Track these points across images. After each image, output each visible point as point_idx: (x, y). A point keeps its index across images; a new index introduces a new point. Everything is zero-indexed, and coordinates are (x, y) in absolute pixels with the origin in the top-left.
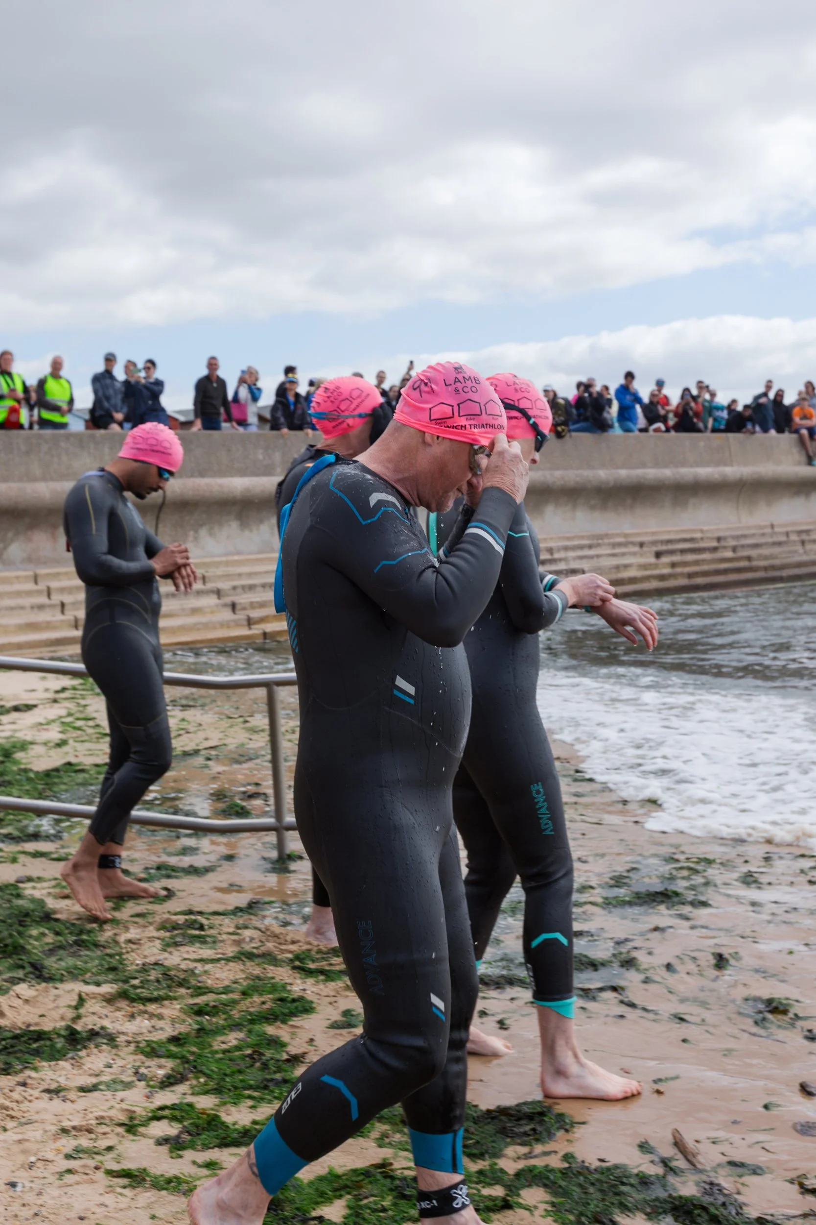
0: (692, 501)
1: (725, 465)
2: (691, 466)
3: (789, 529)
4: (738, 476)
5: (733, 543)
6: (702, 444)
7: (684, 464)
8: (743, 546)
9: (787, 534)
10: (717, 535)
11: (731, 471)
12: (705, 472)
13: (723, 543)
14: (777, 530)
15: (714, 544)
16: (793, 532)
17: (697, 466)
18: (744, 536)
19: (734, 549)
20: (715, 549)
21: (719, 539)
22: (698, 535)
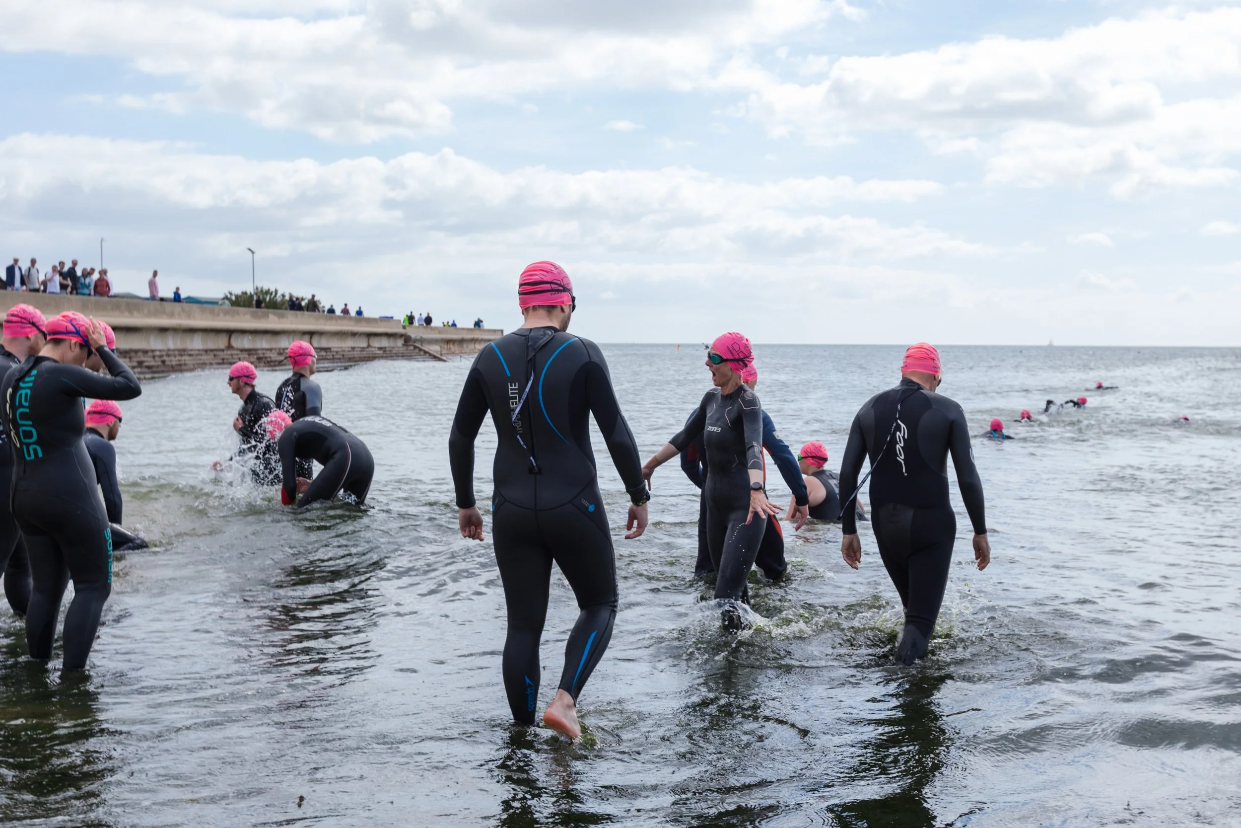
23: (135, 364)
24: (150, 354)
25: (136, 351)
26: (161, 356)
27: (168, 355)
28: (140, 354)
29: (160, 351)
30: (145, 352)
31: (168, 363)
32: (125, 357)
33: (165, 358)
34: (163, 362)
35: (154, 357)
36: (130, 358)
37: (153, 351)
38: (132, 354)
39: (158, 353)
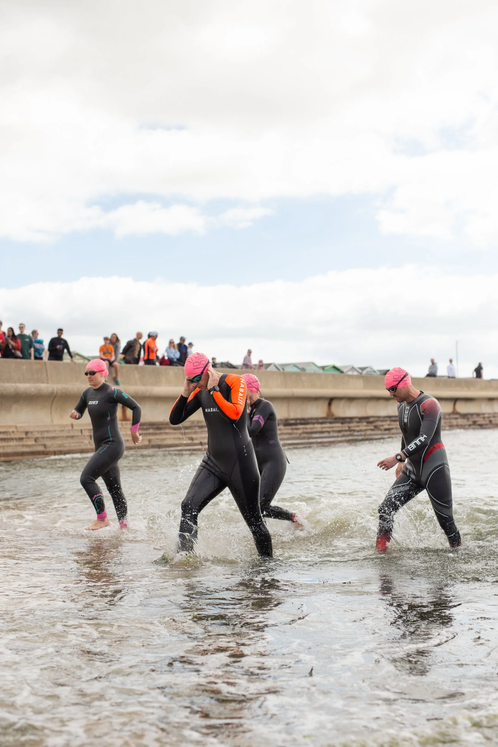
0: (15, 406)
1: (43, 382)
2: (15, 382)
3: (83, 428)
4: (50, 390)
5: (37, 435)
6: (25, 367)
7: (8, 381)
8: (43, 438)
9: (81, 431)
10: (27, 430)
11: (45, 387)
12: (24, 387)
13: (29, 435)
14: (75, 428)
15: (24, 436)
16: (85, 430)
17: (20, 382)
18: (48, 431)
19: (36, 440)
20: (21, 439)
21: (27, 433)
22: (11, 430)
23: (471, 423)
24: (482, 416)
25: (472, 415)
26: (489, 417)
27: (494, 417)
28: (475, 416)
29: (489, 414)
30: (478, 415)
31: (494, 422)
32: (464, 418)
33: (492, 419)
34: (491, 421)
35: (484, 418)
36: (468, 419)
37: (484, 414)
38: (469, 416)
39: (487, 416)
